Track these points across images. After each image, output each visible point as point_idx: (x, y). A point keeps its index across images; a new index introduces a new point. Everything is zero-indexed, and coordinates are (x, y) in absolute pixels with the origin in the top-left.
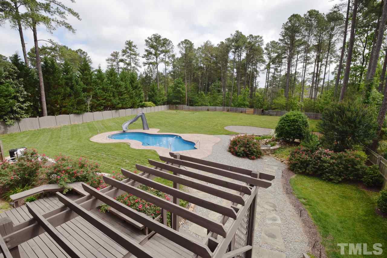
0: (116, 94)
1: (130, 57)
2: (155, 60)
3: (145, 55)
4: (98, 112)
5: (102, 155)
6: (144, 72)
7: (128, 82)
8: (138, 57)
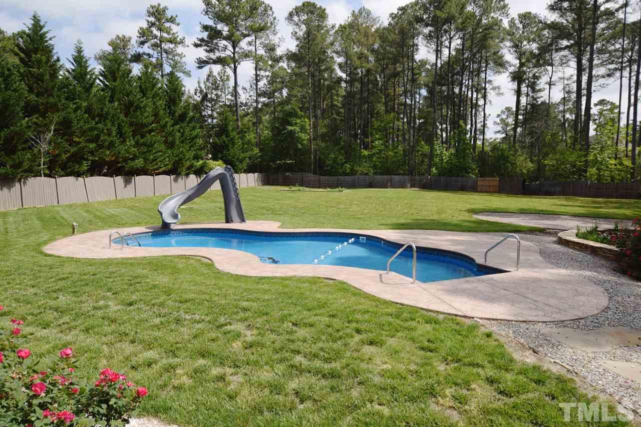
0: (127, 130)
1: (159, 49)
2: (229, 53)
3: (202, 40)
4: (71, 179)
5: (101, 303)
6: (196, 90)
7: (161, 103)
8: (180, 49)
